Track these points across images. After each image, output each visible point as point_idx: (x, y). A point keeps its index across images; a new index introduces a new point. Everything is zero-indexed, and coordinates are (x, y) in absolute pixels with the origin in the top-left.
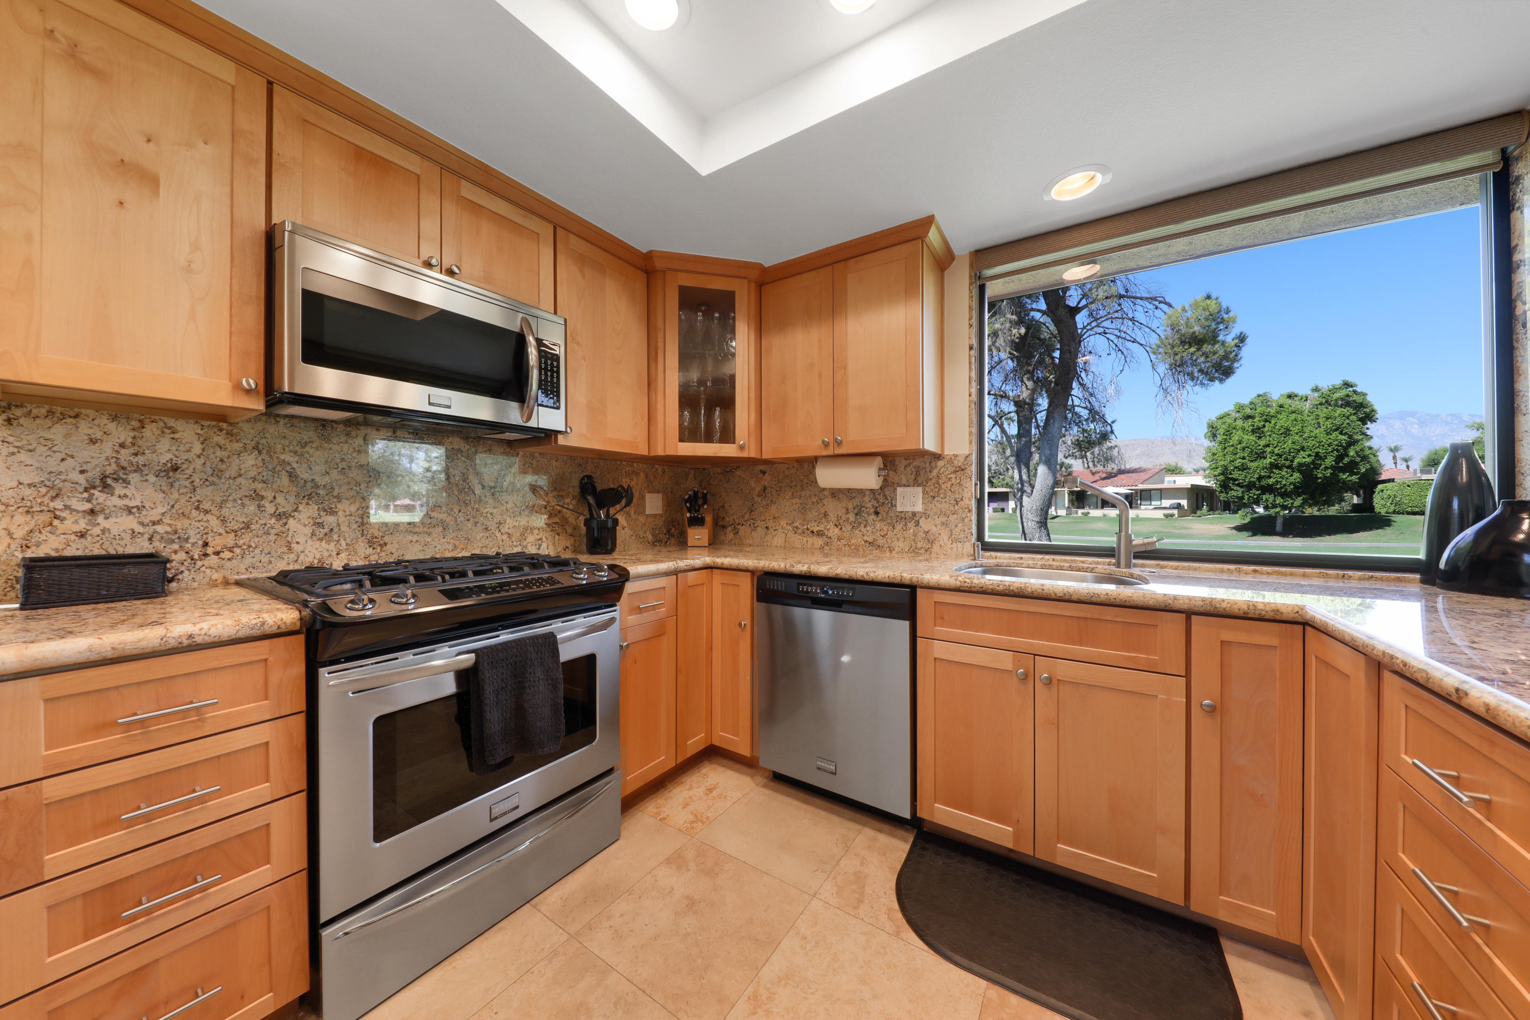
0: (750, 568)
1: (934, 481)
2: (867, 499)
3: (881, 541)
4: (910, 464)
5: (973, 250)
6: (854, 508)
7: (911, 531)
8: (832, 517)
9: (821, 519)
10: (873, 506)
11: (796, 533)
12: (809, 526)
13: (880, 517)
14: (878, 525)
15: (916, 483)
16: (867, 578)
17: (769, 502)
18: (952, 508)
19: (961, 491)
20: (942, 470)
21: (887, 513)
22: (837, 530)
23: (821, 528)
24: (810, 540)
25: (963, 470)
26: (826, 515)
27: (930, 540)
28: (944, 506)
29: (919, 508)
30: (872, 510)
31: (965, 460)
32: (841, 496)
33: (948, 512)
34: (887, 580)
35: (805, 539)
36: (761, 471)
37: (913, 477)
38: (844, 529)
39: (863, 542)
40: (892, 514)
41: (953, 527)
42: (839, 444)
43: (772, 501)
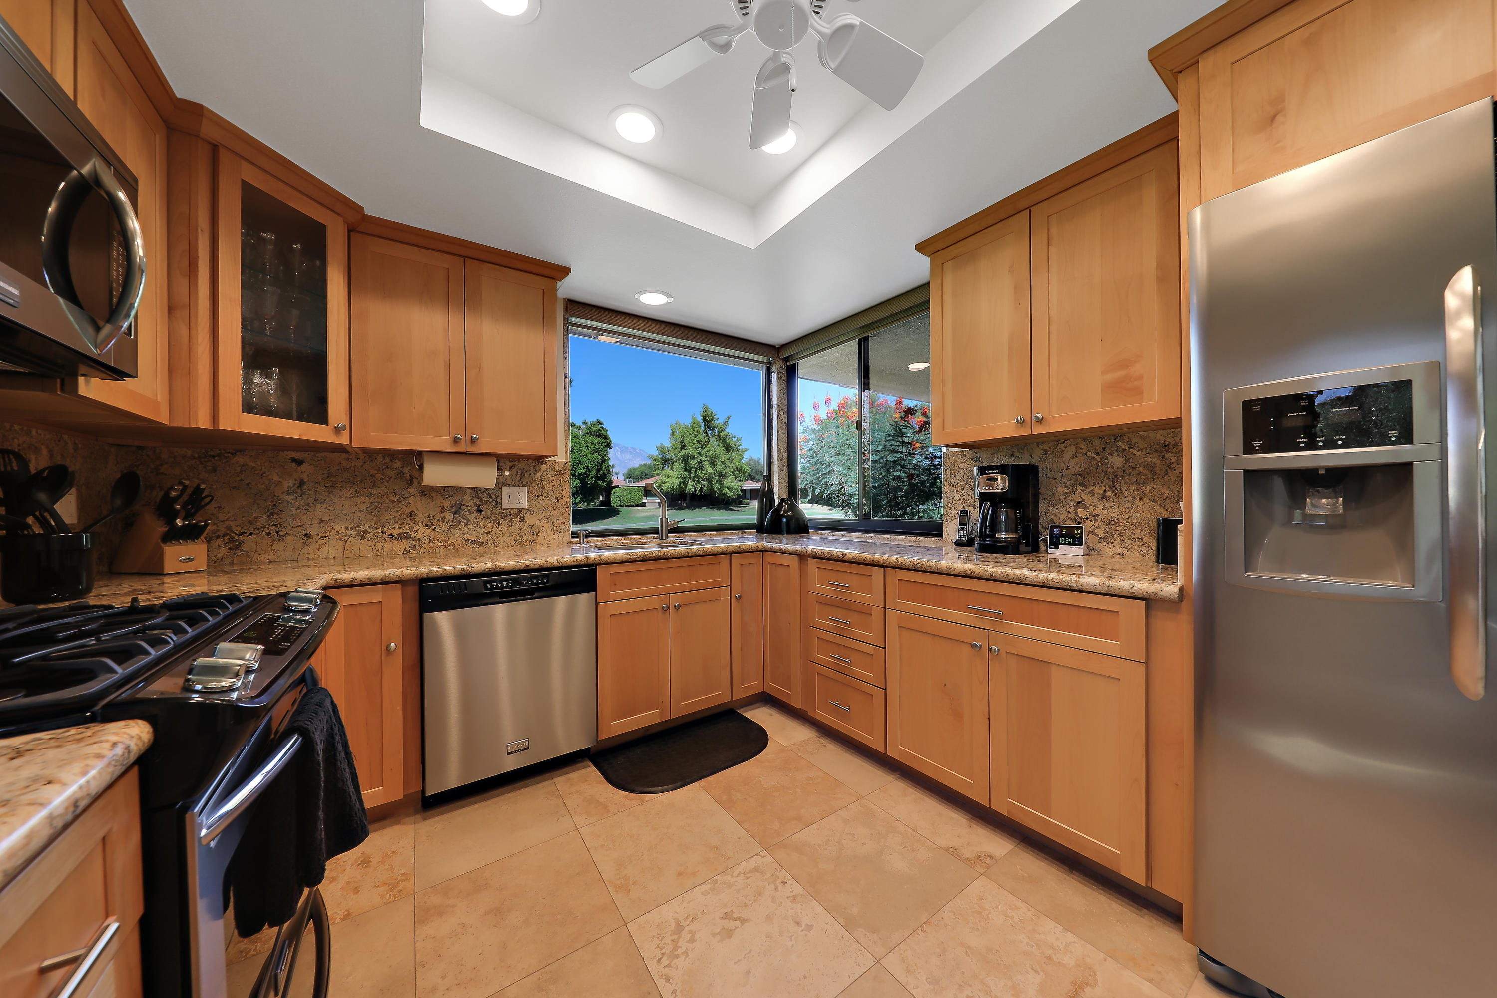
1: (538, 481)
2: (467, 497)
3: (485, 538)
4: (515, 466)
5: (566, 297)
6: (452, 507)
7: (517, 526)
8: (422, 517)
9: (405, 520)
10: (475, 504)
11: (362, 538)
12: (385, 529)
13: (483, 514)
14: (481, 524)
15: (521, 483)
16: (557, 564)
17: (311, 500)
18: (554, 505)
19: (561, 492)
20: (545, 473)
21: (491, 511)
22: (428, 532)
23: (405, 529)
24: (388, 546)
25: (562, 474)
26: (412, 515)
27: (535, 532)
28: (548, 504)
29: (525, 505)
30: (474, 508)
31: (564, 466)
32: (433, 494)
33: (550, 508)
35: (379, 546)
36: (293, 460)
37: (518, 477)
38: (438, 529)
39: (463, 541)
40: (497, 511)
41: (555, 520)
42: (473, 441)
43: (316, 500)
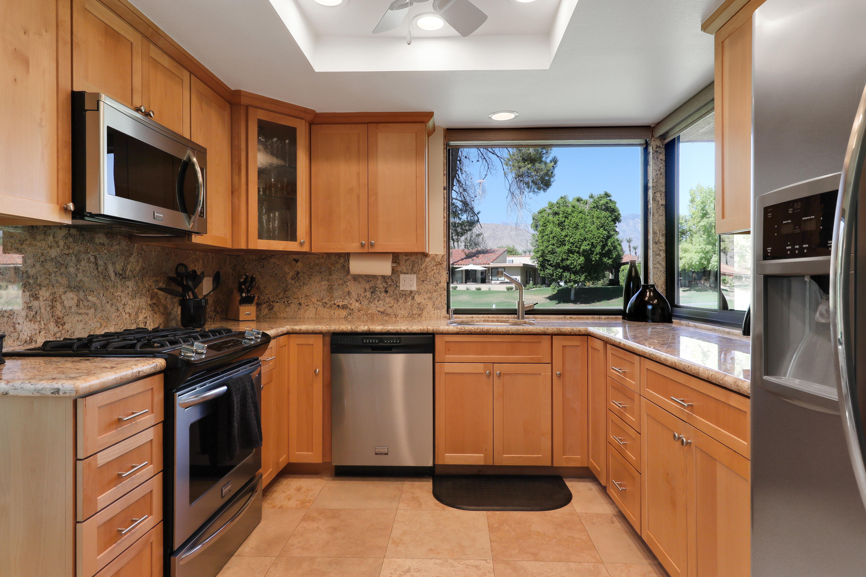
0: (323, 331)
1: (423, 270)
2: (379, 282)
3: (389, 311)
4: (408, 259)
5: (445, 128)
6: (370, 288)
7: (409, 303)
8: (354, 295)
9: (345, 296)
10: (384, 287)
11: (325, 307)
12: (336, 302)
13: (389, 294)
14: (388, 300)
15: (412, 272)
16: (407, 331)
17: (301, 283)
18: (434, 288)
19: (440, 278)
20: (428, 264)
21: (394, 291)
22: (357, 304)
23: (345, 302)
24: (337, 312)
25: (441, 264)
26: (349, 293)
27: (421, 308)
28: (430, 287)
29: (414, 288)
30: (383, 290)
31: (442, 258)
32: (360, 280)
33: (432, 291)
34: (419, 331)
35: (332, 312)
36: (294, 260)
37: (410, 268)
38: (363, 303)
39: (377, 312)
40: (397, 292)
41: (435, 300)
42: (372, 245)
43: (304, 283)
